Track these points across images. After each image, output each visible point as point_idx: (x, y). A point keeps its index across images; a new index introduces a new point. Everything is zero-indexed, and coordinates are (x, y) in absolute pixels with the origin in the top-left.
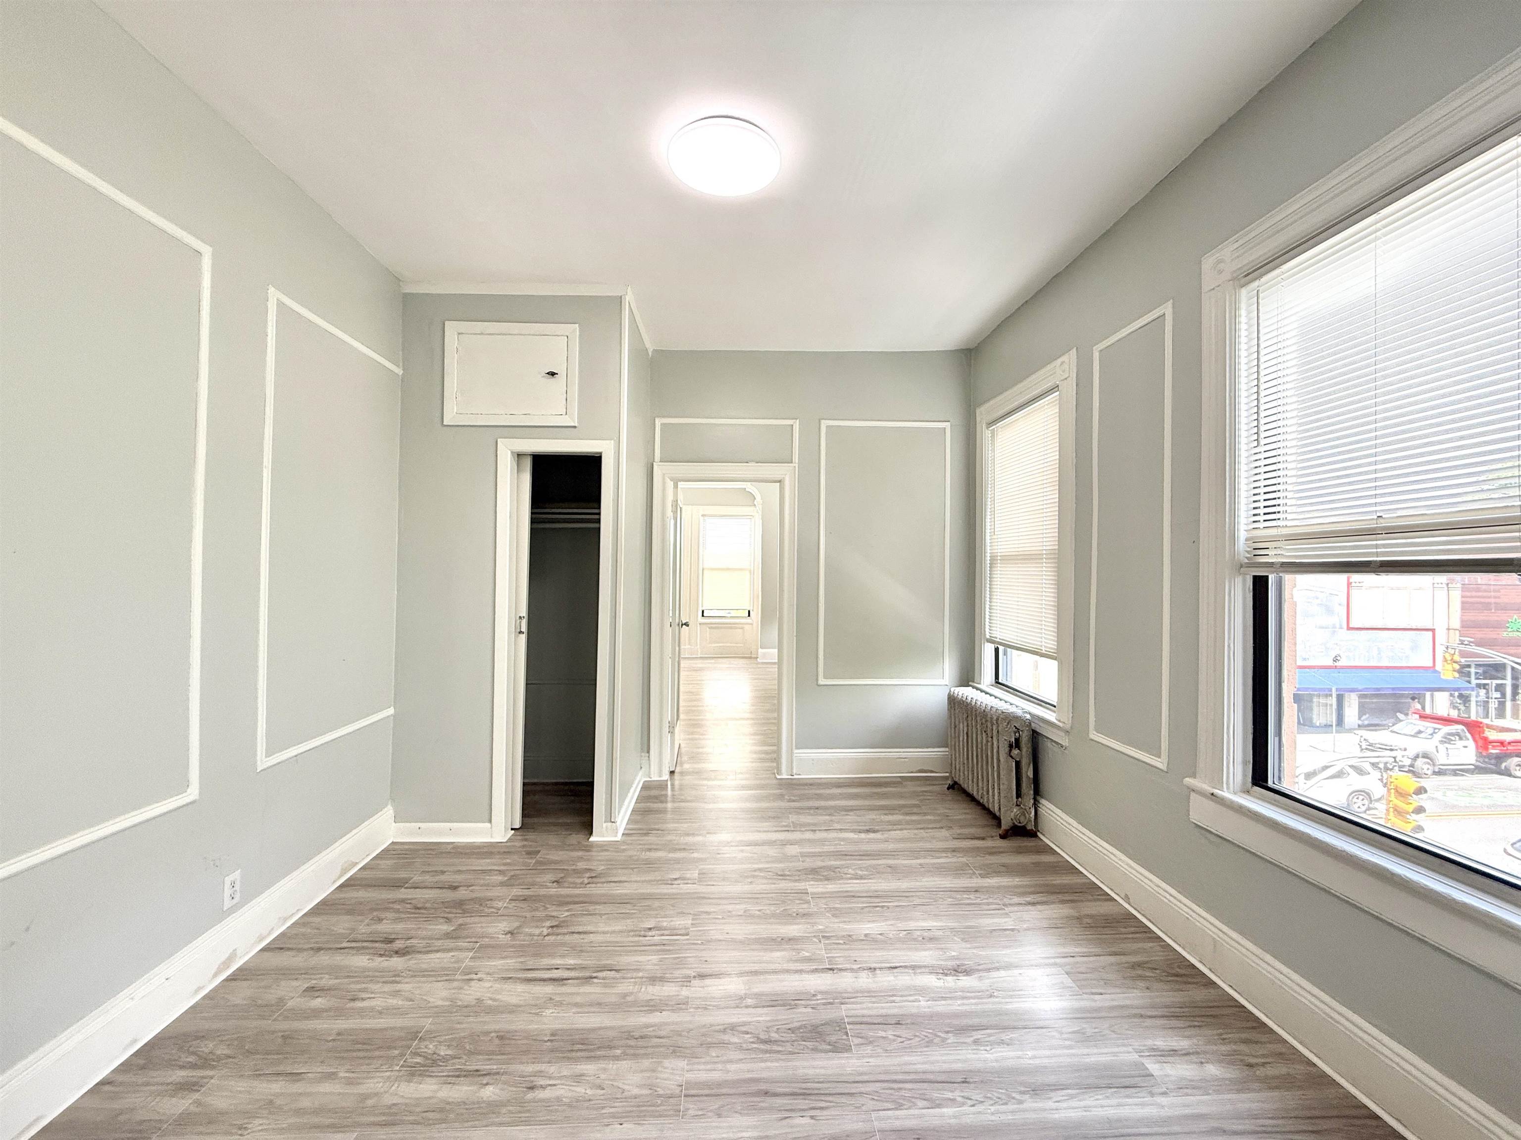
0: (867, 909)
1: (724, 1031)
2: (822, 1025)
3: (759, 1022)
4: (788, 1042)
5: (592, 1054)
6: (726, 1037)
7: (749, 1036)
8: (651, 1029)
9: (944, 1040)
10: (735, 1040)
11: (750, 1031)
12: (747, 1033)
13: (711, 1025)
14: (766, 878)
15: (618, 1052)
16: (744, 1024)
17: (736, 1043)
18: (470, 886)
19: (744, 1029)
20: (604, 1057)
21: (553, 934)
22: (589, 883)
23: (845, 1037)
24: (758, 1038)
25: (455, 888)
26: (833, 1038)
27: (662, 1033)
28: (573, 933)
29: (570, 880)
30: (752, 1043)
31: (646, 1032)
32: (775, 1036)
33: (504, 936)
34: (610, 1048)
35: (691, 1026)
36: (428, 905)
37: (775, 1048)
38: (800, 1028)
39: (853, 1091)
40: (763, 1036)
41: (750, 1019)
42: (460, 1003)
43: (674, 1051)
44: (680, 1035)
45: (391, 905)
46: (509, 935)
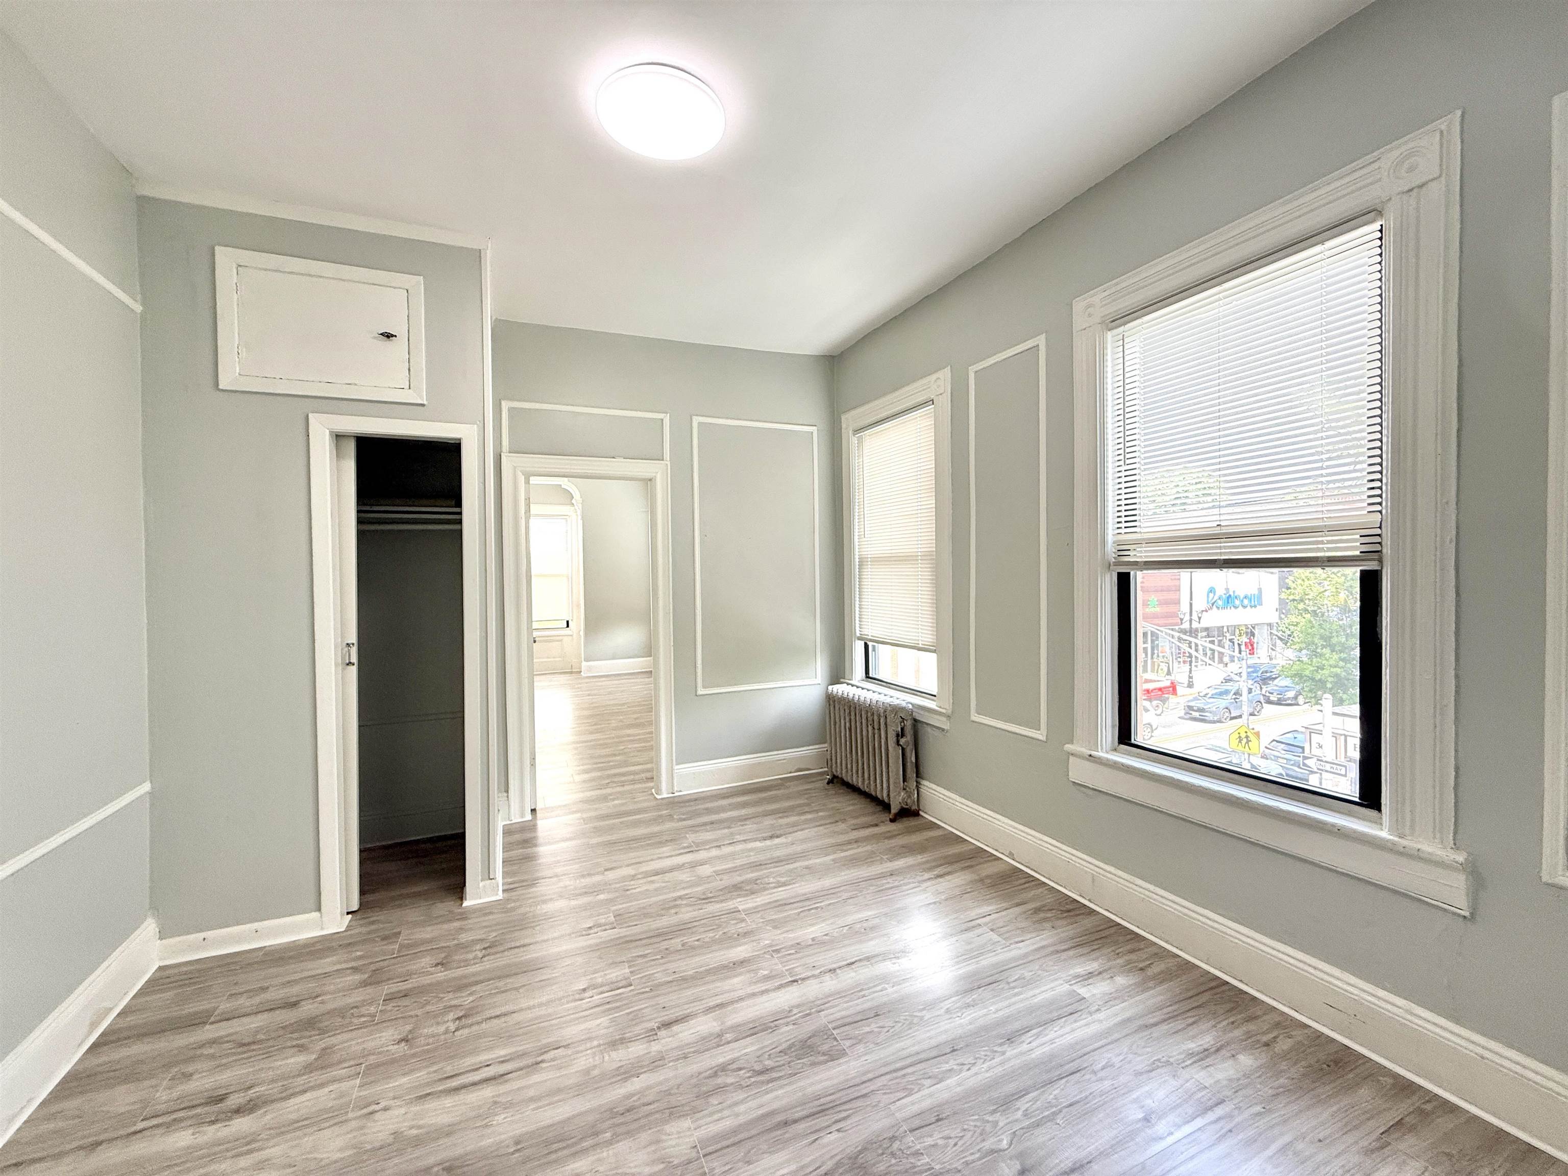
0: (802, 914)
1: (715, 1074)
2: (810, 1038)
3: (746, 1054)
4: (784, 1065)
5: (578, 1148)
6: (719, 1081)
7: (743, 1072)
8: (635, 1098)
9: (922, 1018)
10: (730, 1080)
11: (742, 1066)
12: (740, 1069)
13: (700, 1073)
14: (691, 905)
15: (608, 1135)
16: (733, 1061)
17: (732, 1084)
18: (317, 997)
19: (734, 1066)
20: (594, 1147)
21: (463, 1027)
22: (484, 956)
23: (835, 1043)
24: (753, 1070)
25: (295, 1005)
26: (825, 1047)
27: (650, 1098)
28: (491, 1018)
29: (456, 958)
30: (750, 1077)
31: (629, 1103)
32: (769, 1063)
33: (396, 1047)
34: (596, 1134)
35: (679, 1081)
36: (261, 1036)
37: (775, 1075)
38: (790, 1047)
39: (864, 1092)
40: (757, 1067)
41: (736, 1055)
42: (368, 1147)
43: (671, 1114)
44: (670, 1094)
45: (199, 1052)
46: (403, 1044)
